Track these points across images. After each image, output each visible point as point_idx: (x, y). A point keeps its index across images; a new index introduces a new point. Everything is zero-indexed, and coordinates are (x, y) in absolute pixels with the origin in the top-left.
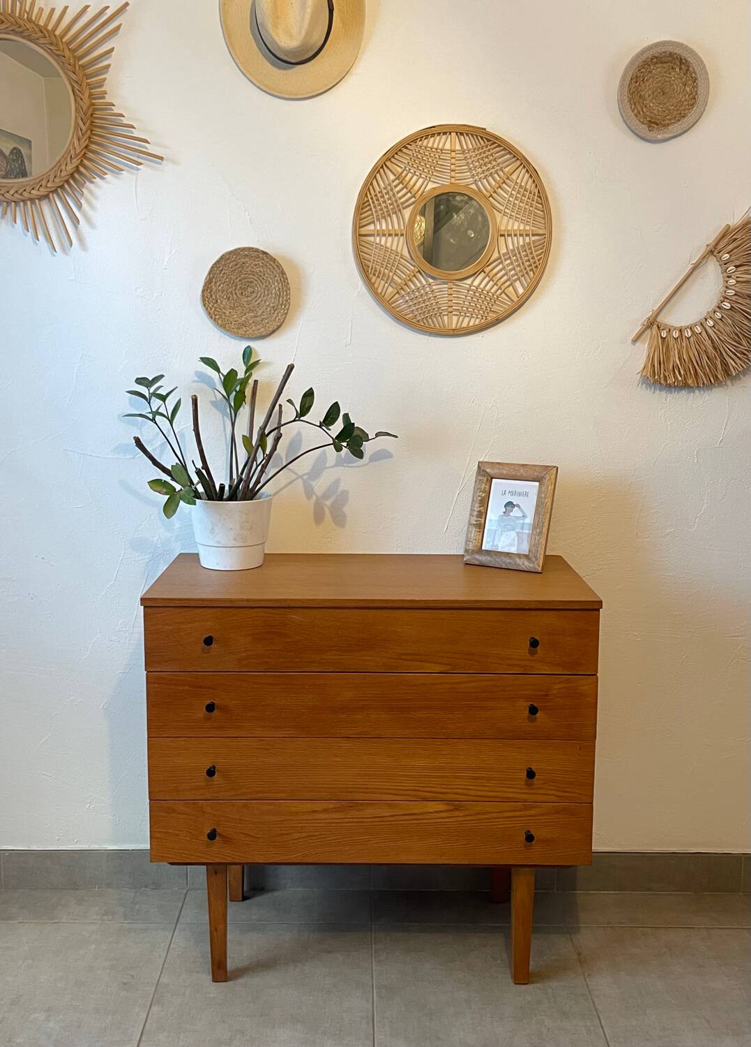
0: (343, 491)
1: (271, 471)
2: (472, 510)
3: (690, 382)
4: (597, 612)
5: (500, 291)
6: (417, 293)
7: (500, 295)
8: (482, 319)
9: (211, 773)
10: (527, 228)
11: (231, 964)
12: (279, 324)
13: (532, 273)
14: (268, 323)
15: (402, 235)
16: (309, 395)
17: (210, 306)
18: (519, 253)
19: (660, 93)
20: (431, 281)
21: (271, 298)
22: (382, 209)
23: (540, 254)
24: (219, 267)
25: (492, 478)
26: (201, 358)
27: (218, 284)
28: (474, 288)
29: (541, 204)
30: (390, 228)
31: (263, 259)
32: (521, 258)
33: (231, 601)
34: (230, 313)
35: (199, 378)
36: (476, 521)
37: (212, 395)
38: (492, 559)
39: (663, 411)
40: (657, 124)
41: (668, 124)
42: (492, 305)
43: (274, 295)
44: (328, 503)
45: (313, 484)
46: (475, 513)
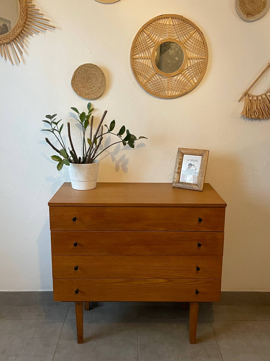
0: (127, 159)
1: (99, 151)
2: (176, 167)
3: (260, 117)
4: (224, 208)
5: (187, 81)
6: (155, 82)
7: (188, 83)
8: (181, 92)
9: (76, 269)
10: (199, 56)
11: (85, 336)
12: (101, 94)
13: (200, 74)
14: (97, 94)
15: (150, 59)
16: (113, 123)
17: (75, 87)
18: (195, 66)
19: (251, 2)
20: (161, 77)
21: (98, 84)
22: (142, 48)
23: (204, 67)
24: (78, 71)
25: (184, 154)
26: (71, 108)
27: (78, 78)
28: (178, 80)
29: (204, 47)
30: (145, 56)
31: (95, 68)
32: (196, 68)
33: (83, 204)
34: (82, 89)
35: (71, 115)
36: (178, 171)
37: (75, 122)
38: (183, 186)
39: (249, 128)
40: (250, 15)
41: (254, 15)
42: (185, 87)
43: (99, 83)
44: (121, 163)
45: (115, 156)
46: (177, 168)
